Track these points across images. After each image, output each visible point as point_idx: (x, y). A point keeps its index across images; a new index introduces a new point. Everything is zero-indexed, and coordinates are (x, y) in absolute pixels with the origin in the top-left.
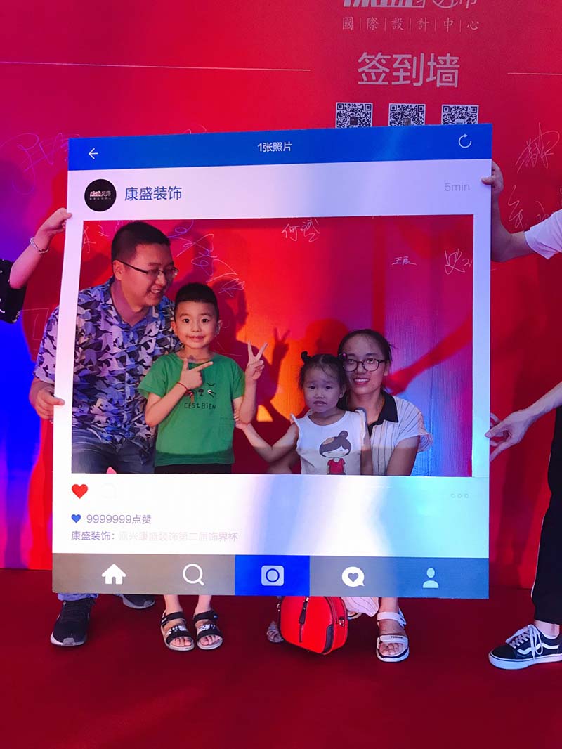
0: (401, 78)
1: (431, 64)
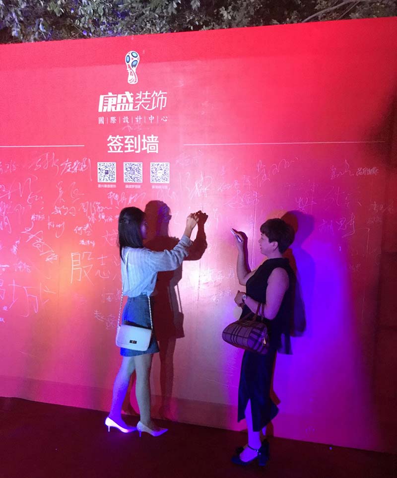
0: (129, 149)
1: (144, 140)
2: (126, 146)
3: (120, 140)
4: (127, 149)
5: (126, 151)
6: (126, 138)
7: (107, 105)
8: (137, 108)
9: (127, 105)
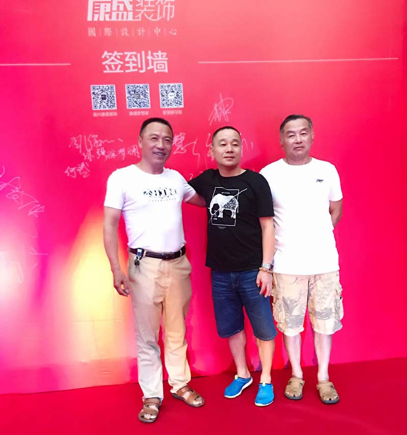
0: (131, 68)
1: (150, 58)
2: (127, 65)
3: (119, 57)
4: (128, 68)
5: (127, 71)
6: (126, 55)
7: (99, 13)
8: (138, 18)
9: (125, 13)
